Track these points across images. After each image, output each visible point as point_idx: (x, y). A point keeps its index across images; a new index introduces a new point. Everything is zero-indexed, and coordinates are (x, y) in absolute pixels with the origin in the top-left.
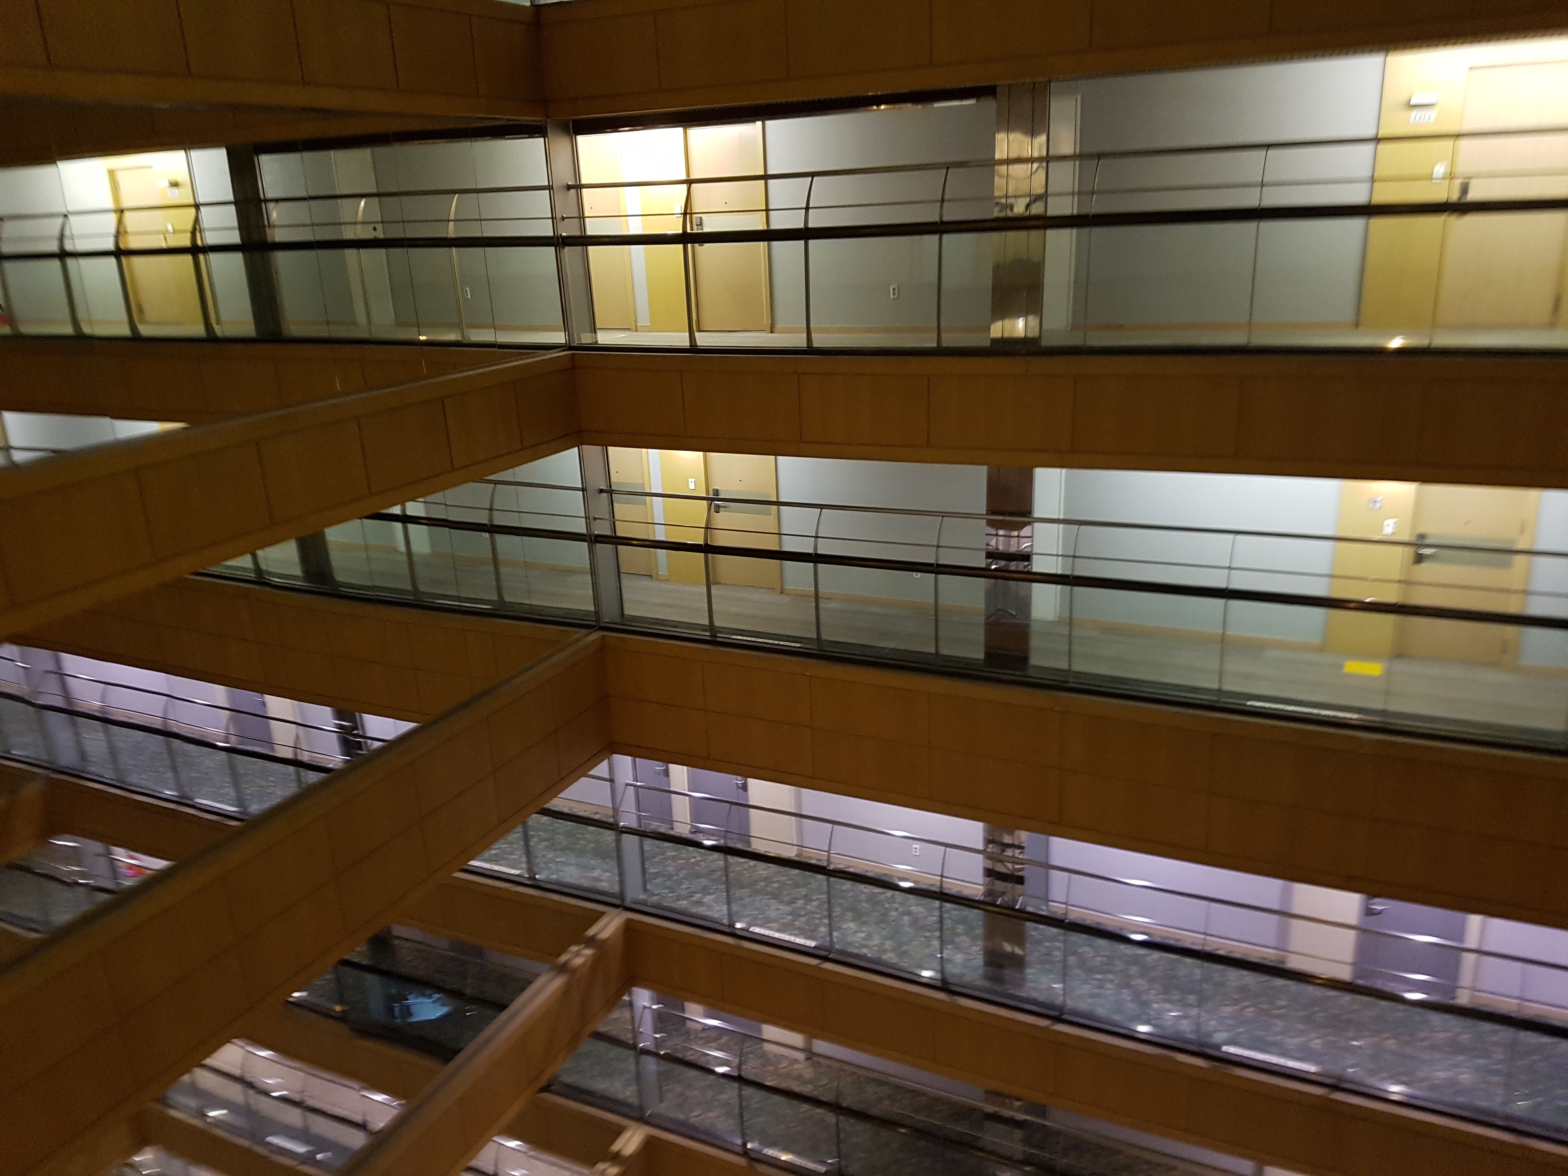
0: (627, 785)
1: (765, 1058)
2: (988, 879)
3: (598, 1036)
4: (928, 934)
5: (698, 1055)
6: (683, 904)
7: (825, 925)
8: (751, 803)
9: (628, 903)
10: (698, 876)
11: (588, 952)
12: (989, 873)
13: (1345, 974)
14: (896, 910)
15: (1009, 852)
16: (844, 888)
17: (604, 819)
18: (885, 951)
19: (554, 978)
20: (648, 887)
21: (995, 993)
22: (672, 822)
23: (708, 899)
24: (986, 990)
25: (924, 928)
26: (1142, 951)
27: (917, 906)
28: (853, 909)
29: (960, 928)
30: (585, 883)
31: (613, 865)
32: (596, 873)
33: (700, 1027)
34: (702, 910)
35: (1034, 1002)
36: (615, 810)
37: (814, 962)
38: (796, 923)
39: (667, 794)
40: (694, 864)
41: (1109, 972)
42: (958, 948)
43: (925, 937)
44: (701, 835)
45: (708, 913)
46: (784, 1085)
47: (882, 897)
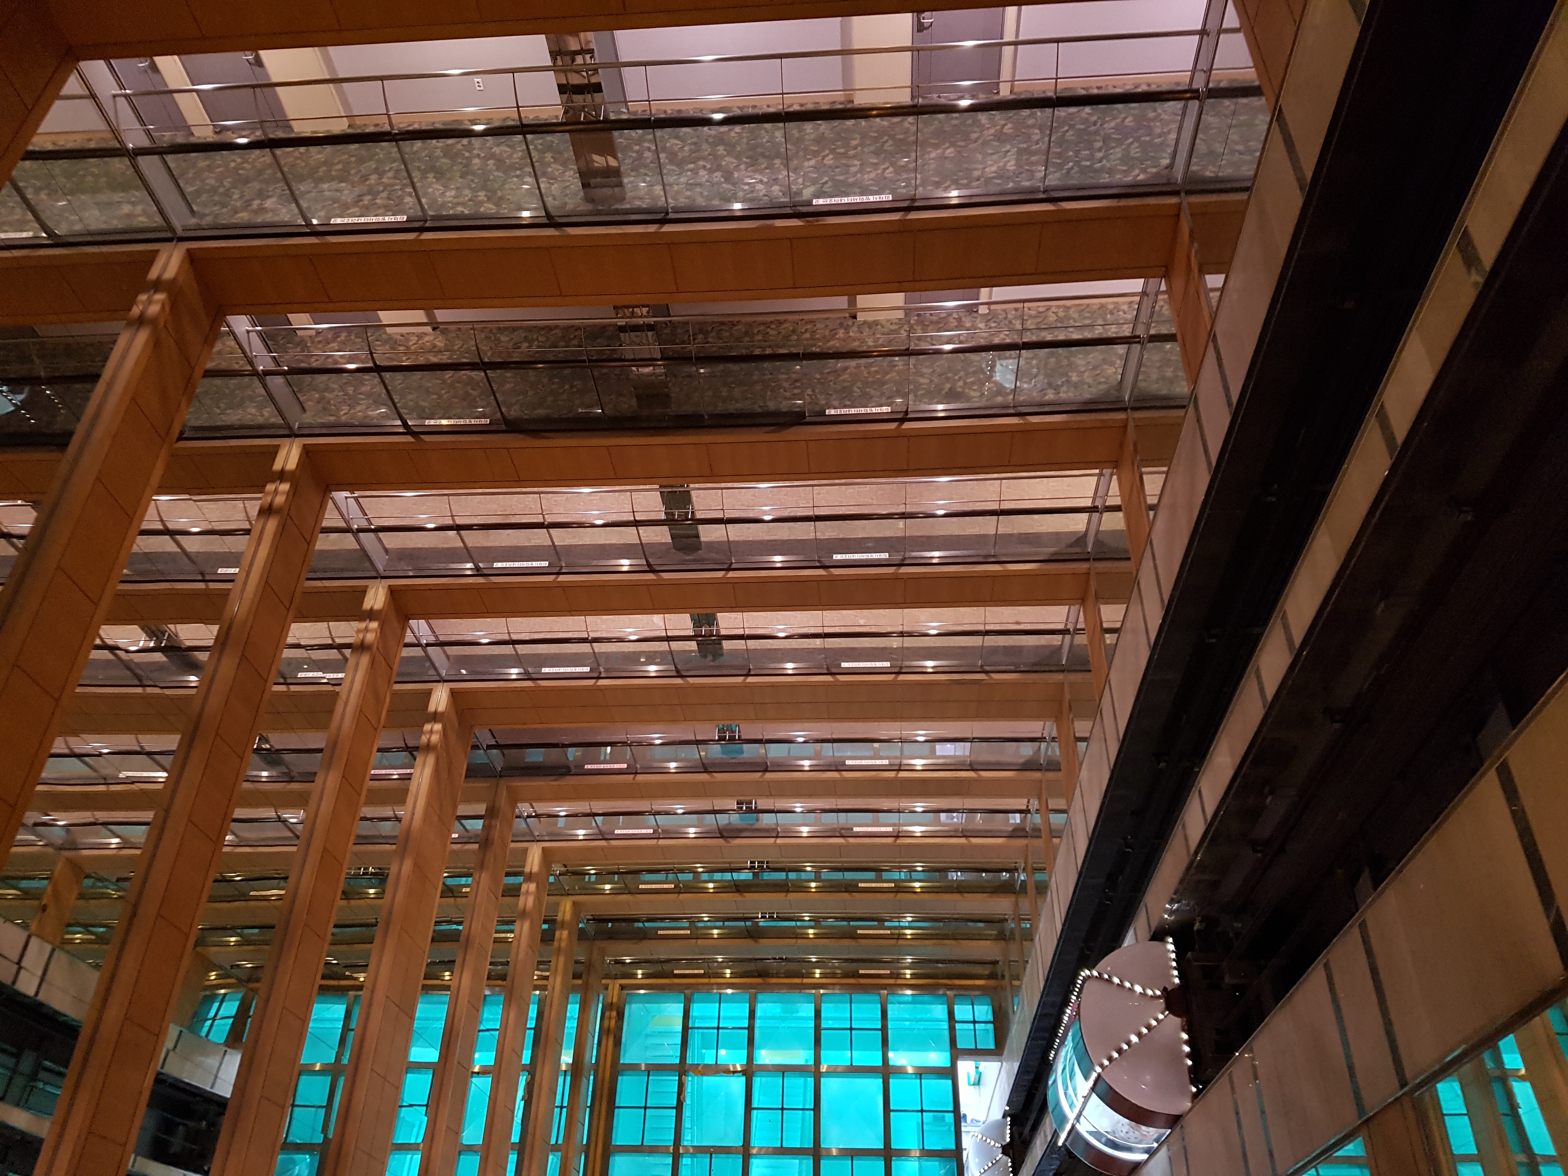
0: (114, 96)
1: (392, 342)
2: (566, 96)
3: (209, 374)
4: (518, 173)
5: (323, 358)
6: (243, 216)
7: (410, 195)
8: (275, 80)
9: (180, 233)
10: (247, 181)
11: (160, 297)
12: (563, 89)
13: (904, 98)
14: (478, 156)
15: (579, 60)
16: (415, 149)
17: (103, 145)
18: (481, 203)
19: (135, 334)
20: (195, 208)
21: (599, 213)
22: (188, 128)
23: (269, 203)
24: (590, 214)
25: (513, 167)
26: (724, 129)
27: (498, 147)
28: (433, 169)
29: (548, 156)
30: (117, 224)
31: (141, 194)
32: (126, 209)
33: (313, 333)
34: (269, 217)
35: (639, 211)
36: (115, 132)
37: (411, 236)
38: (378, 201)
39: (169, 95)
40: (236, 169)
41: (699, 159)
42: (552, 178)
43: (517, 176)
44: (230, 133)
45: (276, 219)
46: (421, 360)
47: (459, 147)
